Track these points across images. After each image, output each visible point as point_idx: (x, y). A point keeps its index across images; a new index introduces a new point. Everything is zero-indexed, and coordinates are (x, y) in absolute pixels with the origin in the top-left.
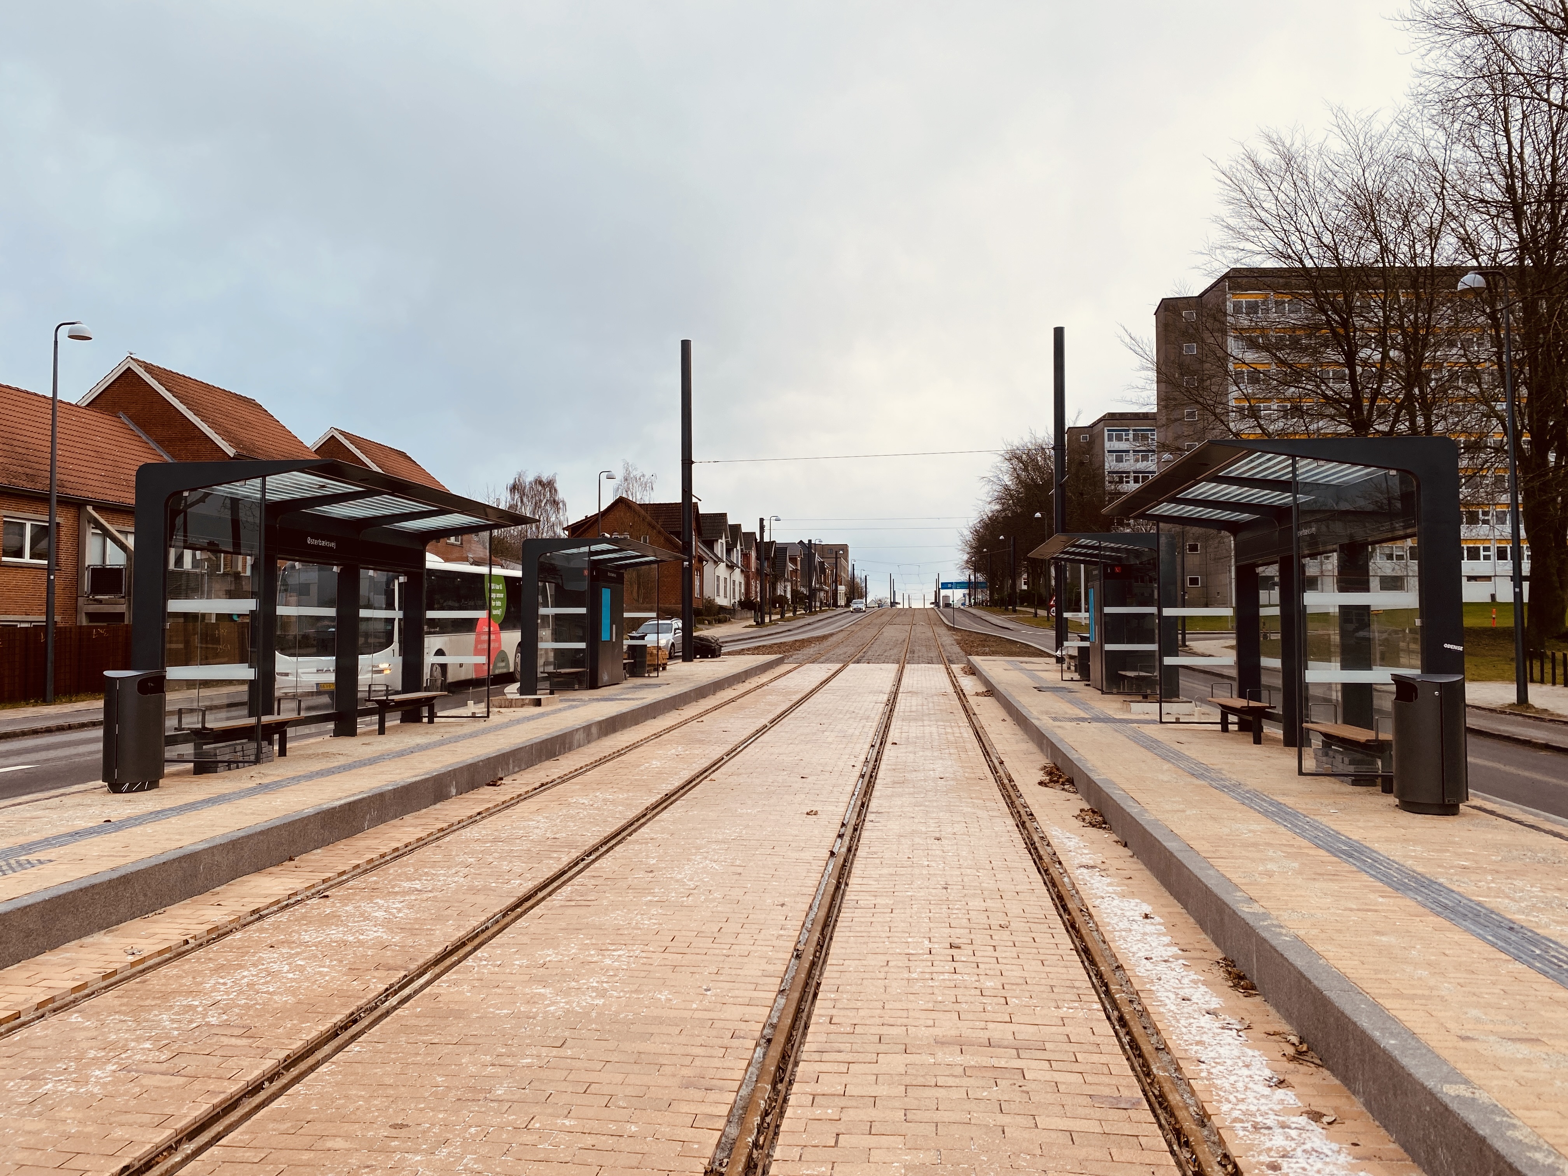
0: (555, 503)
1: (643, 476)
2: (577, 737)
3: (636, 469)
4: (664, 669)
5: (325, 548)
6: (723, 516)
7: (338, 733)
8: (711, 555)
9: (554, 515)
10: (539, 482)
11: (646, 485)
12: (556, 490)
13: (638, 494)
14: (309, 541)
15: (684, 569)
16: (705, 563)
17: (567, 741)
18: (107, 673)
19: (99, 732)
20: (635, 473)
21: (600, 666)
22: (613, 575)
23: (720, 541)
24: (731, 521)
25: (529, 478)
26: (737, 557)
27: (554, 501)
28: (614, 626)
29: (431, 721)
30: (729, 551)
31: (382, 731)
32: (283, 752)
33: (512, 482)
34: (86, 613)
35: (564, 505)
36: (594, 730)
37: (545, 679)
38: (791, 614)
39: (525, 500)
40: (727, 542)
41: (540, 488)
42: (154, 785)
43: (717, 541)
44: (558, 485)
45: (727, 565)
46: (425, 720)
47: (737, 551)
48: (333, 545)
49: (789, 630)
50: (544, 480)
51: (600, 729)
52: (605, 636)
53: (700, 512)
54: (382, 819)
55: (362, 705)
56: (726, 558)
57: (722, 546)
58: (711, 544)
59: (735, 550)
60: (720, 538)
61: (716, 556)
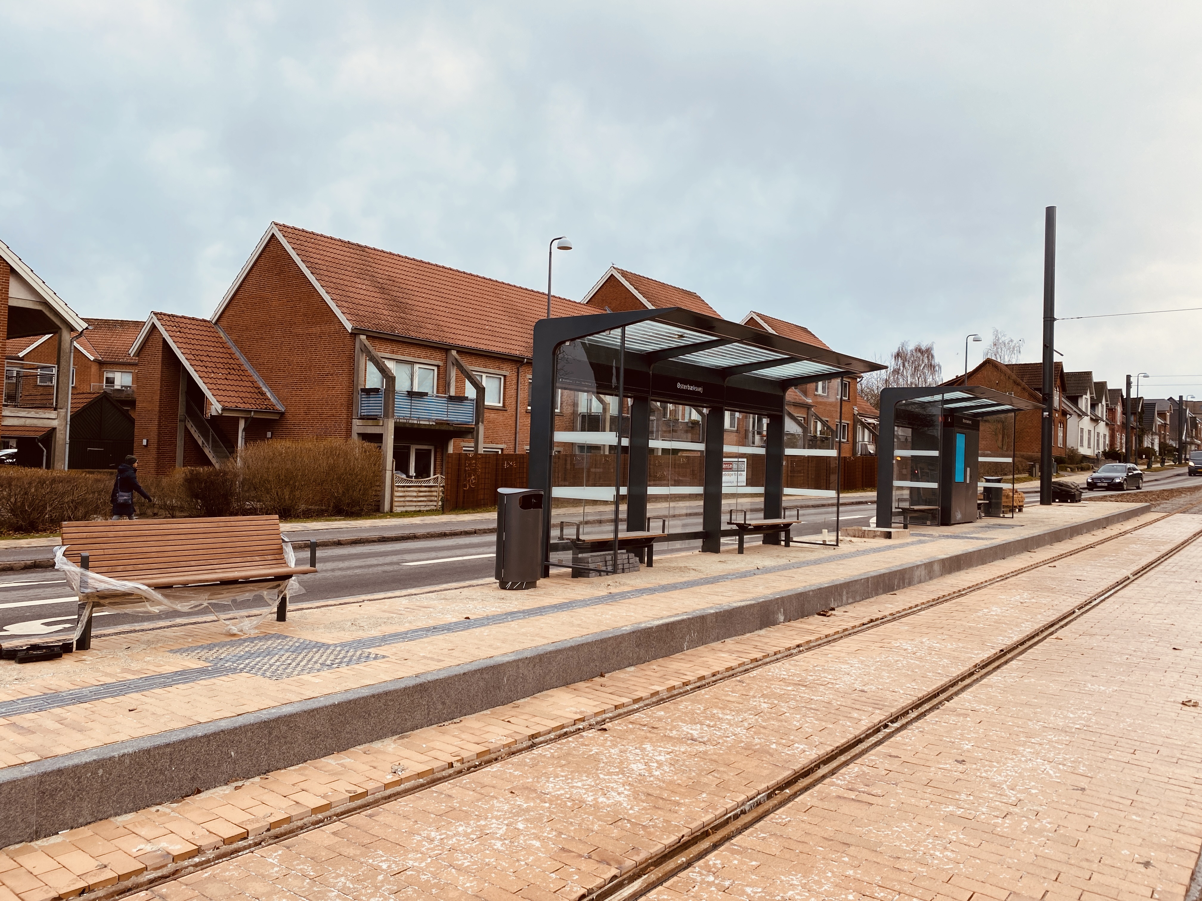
0: (932, 367)
1: (1012, 341)
2: (917, 573)
3: (1004, 336)
4: (1020, 510)
5: (693, 392)
6: (1089, 374)
7: (705, 550)
8: (1075, 409)
9: (931, 377)
10: (919, 350)
11: (1014, 348)
12: (932, 356)
13: (1006, 357)
14: (679, 385)
15: (1044, 419)
16: (1068, 416)
17: (907, 576)
18: (501, 490)
19: (493, 538)
20: (1003, 339)
21: (953, 504)
22: (968, 422)
23: (1084, 396)
24: (1096, 379)
25: (911, 347)
26: (1102, 412)
27: (931, 365)
28: (968, 469)
29: (787, 545)
30: (1093, 406)
31: (741, 550)
32: (650, 564)
33: (896, 351)
35: (940, 367)
36: (936, 567)
37: (899, 514)
38: (1159, 465)
39: (907, 364)
40: (1092, 398)
41: (919, 354)
42: (531, 585)
43: (1082, 396)
44: (935, 352)
45: (1091, 419)
46: (783, 543)
47: (1102, 406)
48: (700, 389)
49: (1156, 480)
50: (923, 348)
51: (944, 566)
52: (959, 477)
53: (1065, 371)
54: (702, 641)
55: (724, 527)
56: (1091, 413)
57: (1086, 400)
58: (1075, 400)
59: (1100, 405)
60: (1085, 394)
61: (1080, 410)
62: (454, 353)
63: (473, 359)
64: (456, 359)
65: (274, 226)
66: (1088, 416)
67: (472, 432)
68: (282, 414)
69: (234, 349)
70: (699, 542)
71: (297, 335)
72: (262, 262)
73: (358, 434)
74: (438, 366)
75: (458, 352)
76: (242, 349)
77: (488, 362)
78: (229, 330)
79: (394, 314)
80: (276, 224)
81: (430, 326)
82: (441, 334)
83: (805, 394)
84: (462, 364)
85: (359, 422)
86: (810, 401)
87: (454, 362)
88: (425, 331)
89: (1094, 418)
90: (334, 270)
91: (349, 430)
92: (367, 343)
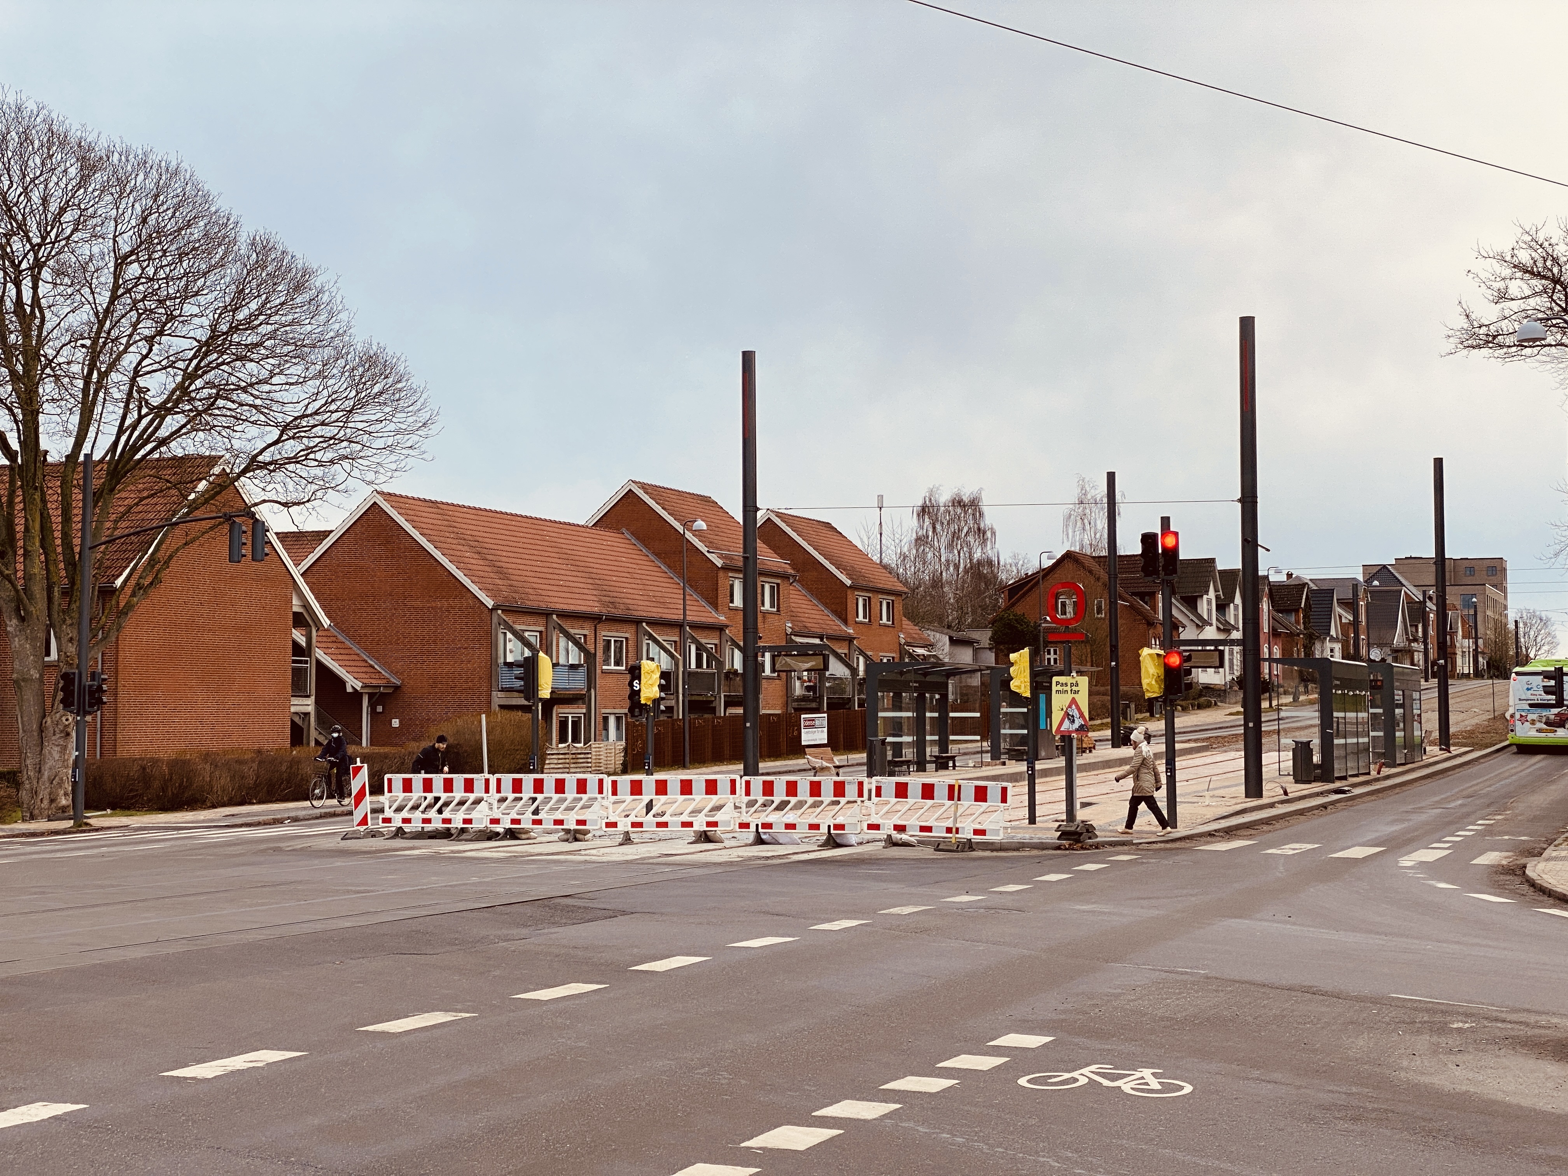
0: (981, 532)
6: (1212, 561)
8: (1192, 617)
9: (979, 550)
10: (958, 502)
12: (981, 515)
14: (911, 684)
16: (1181, 629)
20: (1093, 492)
21: (1039, 745)
23: (1205, 597)
25: (944, 498)
26: (1236, 616)
30: (1222, 607)
33: (920, 502)
35: (994, 533)
39: (938, 527)
40: (1217, 597)
41: (959, 510)
43: (1202, 596)
44: (985, 507)
45: (1218, 629)
46: (951, 768)
47: (1236, 607)
50: (966, 499)
56: (1217, 619)
57: (1209, 602)
58: (1191, 603)
59: (1232, 605)
60: (1207, 592)
61: (1200, 617)
62: (554, 617)
63: (577, 623)
64: (558, 624)
65: (377, 495)
66: (1211, 625)
67: (583, 699)
68: (397, 688)
71: (415, 608)
72: (356, 529)
73: (499, 706)
74: (541, 632)
75: (558, 616)
79: (506, 582)
80: (378, 493)
82: (540, 598)
83: (846, 622)
84: (566, 628)
85: (500, 694)
86: (852, 631)
87: (557, 626)
88: (531, 597)
89: (1222, 627)
90: (442, 539)
91: (490, 702)
92: (504, 617)
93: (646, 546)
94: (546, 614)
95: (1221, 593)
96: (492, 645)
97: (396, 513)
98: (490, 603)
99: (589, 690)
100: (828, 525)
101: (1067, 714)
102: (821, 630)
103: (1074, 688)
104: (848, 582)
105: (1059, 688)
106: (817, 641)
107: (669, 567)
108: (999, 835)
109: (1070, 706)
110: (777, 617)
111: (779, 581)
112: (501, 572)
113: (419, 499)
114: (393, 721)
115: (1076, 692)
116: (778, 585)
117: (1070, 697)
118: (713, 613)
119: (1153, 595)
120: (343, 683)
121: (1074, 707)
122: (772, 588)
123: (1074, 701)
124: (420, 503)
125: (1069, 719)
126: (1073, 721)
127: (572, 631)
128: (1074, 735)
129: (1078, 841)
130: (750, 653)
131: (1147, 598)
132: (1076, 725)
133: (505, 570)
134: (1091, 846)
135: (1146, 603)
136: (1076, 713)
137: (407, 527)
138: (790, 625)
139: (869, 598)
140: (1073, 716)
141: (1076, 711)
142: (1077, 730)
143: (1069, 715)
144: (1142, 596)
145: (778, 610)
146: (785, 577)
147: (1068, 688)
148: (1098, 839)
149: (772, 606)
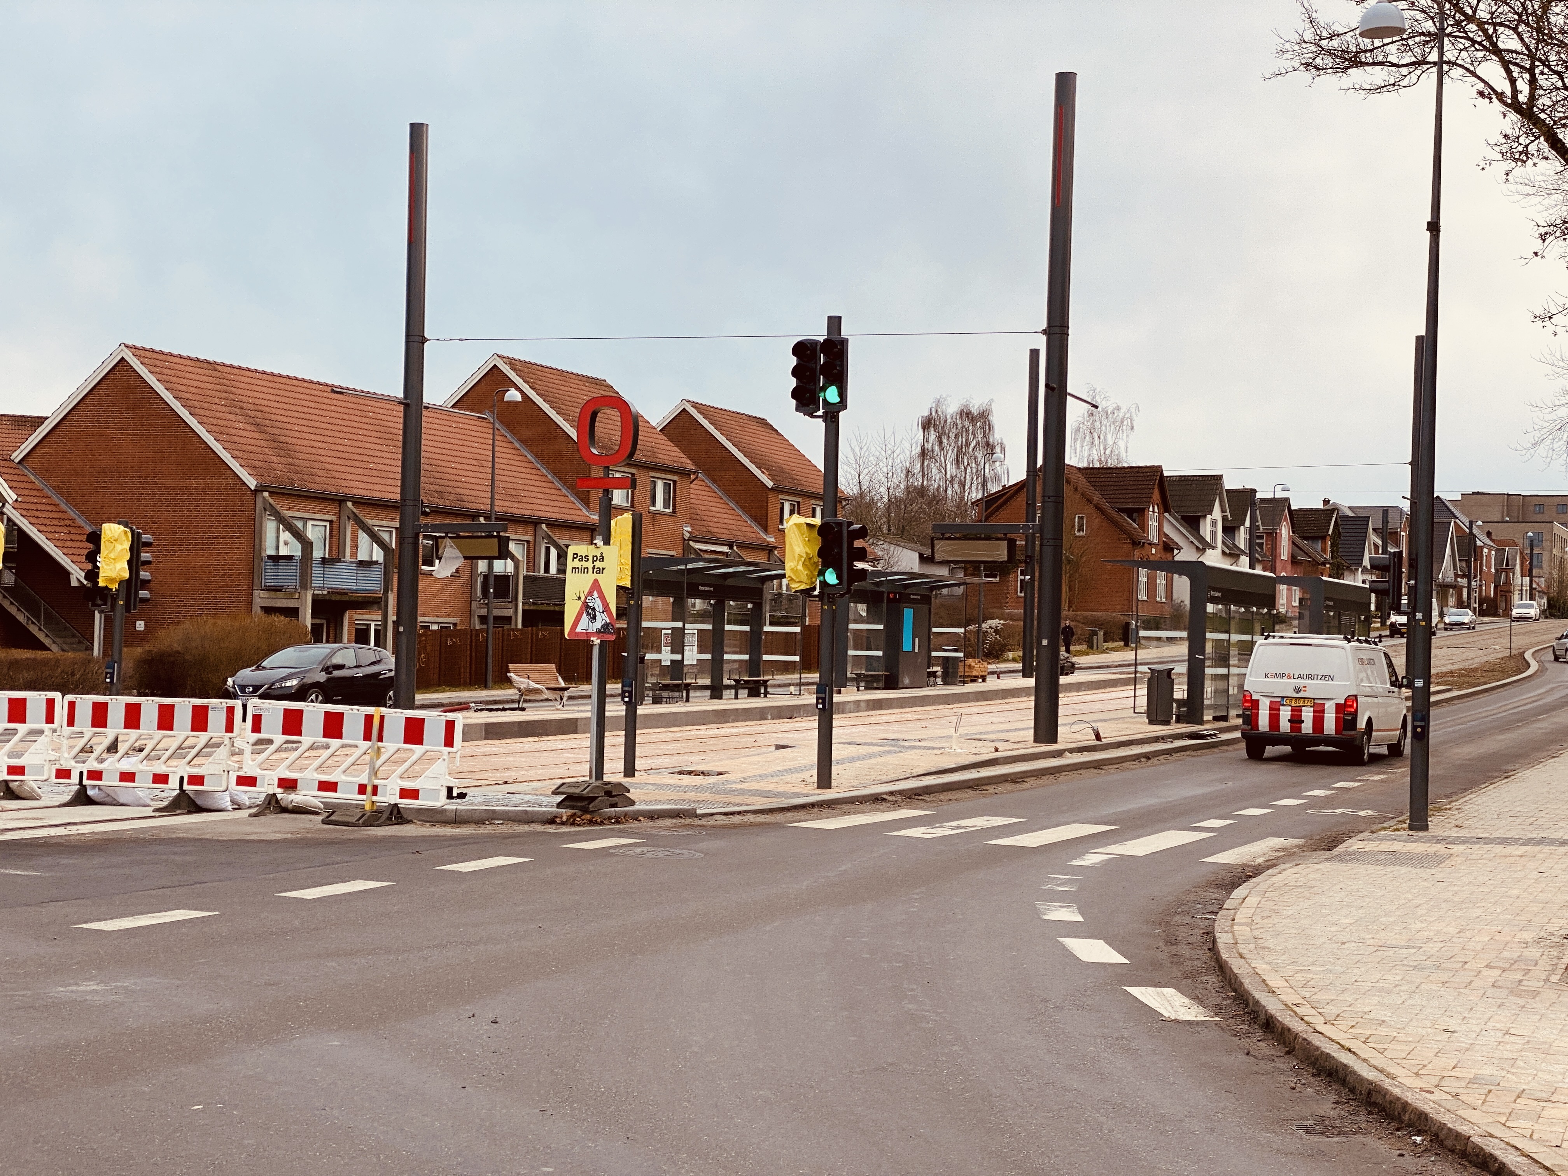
0: (989, 447)
1: (1118, 408)
4: (984, 681)
6: (1219, 478)
7: (712, 697)
8: (1191, 538)
10: (965, 414)
11: (1121, 420)
12: (989, 427)
14: (700, 588)
16: (1176, 552)
22: (916, 597)
23: (1209, 517)
25: (952, 408)
26: (1246, 539)
28: (917, 640)
30: (1229, 530)
31: (736, 697)
33: (926, 413)
34: (479, 616)
35: (1003, 449)
39: (945, 441)
40: (1224, 518)
41: (967, 423)
43: (1205, 516)
44: (994, 419)
45: (1224, 553)
46: (762, 695)
47: (1246, 530)
50: (974, 411)
52: (907, 646)
53: (1167, 475)
55: (726, 682)
56: (1223, 543)
57: (1214, 523)
58: (1192, 522)
59: (1242, 528)
60: (1211, 512)
61: (1202, 540)
62: (350, 504)
64: (353, 513)
65: (125, 349)
66: (1214, 548)
67: (379, 603)
69: (55, 499)
70: (708, 693)
71: (167, 488)
72: (102, 390)
73: (261, 607)
74: (331, 522)
75: (355, 503)
76: (68, 499)
77: (382, 513)
78: (44, 472)
79: (284, 460)
80: (127, 347)
81: (319, 472)
82: (333, 481)
83: (765, 529)
84: (363, 518)
85: (263, 594)
86: (773, 540)
87: (351, 516)
88: (318, 479)
89: (1228, 551)
90: (205, 405)
91: (250, 603)
92: (271, 501)
93: (512, 432)
94: (339, 501)
95: (1228, 514)
96: (255, 535)
97: (146, 371)
98: (252, 483)
99: (386, 591)
100: (762, 422)
101: (586, 606)
102: (731, 537)
103: (598, 564)
104: (770, 484)
105: (577, 563)
106: (725, 549)
107: (537, 456)
108: (438, 800)
109: (590, 593)
110: (671, 519)
111: (675, 478)
112: (282, 448)
113: (190, 359)
114: (138, 623)
115: (601, 571)
116: (675, 482)
117: (591, 577)
118: (584, 510)
119: (1142, 511)
120: (67, 574)
121: (595, 594)
122: (667, 486)
123: (596, 585)
124: (189, 362)
125: (588, 614)
126: (594, 618)
127: (370, 522)
128: (596, 641)
129: (585, 811)
130: (409, 533)
131: (1135, 515)
132: (598, 624)
133: (290, 447)
134: (610, 818)
135: (1134, 521)
136: (598, 604)
137: (159, 388)
138: (689, 529)
139: (798, 503)
140: (594, 609)
141: (598, 600)
142: (599, 632)
143: (588, 606)
144: (1130, 512)
145: (674, 511)
146: (684, 473)
147: (589, 564)
148: (636, 807)
149: (666, 504)
